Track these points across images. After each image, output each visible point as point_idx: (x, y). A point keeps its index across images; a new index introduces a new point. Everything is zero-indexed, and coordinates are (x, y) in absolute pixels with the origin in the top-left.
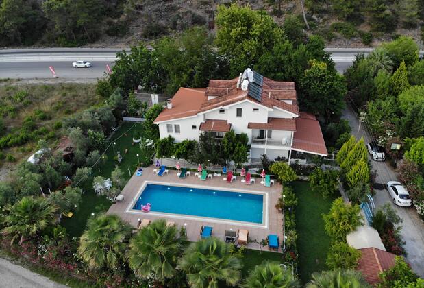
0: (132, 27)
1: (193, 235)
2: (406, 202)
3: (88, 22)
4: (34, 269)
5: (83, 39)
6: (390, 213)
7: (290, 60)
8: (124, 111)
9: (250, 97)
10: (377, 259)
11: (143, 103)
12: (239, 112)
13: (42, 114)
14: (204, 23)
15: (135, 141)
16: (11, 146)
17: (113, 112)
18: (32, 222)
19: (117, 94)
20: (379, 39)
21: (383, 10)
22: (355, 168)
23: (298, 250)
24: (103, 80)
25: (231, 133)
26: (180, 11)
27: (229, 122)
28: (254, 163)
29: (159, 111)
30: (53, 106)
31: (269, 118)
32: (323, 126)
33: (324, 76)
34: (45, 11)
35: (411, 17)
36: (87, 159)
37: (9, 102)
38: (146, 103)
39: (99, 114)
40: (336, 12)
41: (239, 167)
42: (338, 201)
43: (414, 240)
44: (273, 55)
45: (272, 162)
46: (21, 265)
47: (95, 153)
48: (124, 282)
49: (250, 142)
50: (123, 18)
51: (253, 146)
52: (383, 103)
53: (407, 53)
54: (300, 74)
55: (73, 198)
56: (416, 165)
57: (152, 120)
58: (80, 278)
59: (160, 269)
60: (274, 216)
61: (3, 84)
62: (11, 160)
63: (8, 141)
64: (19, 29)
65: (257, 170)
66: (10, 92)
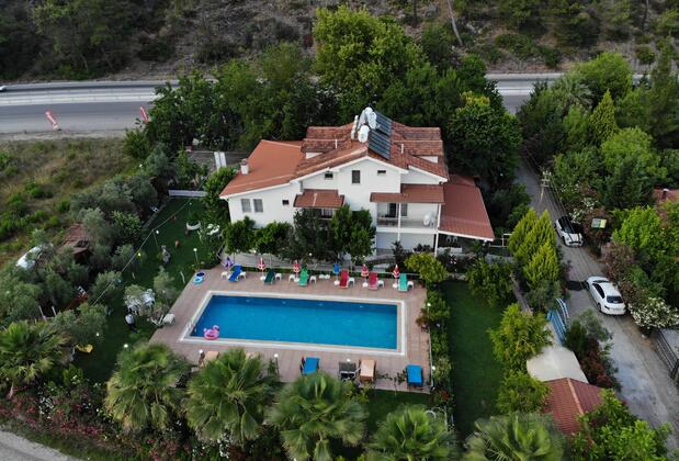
0: (180, 46)
1: (289, 372)
2: (618, 308)
3: (108, 39)
4: (34, 437)
5: (100, 66)
6: (592, 325)
7: (433, 94)
8: (172, 181)
9: (371, 152)
10: (575, 396)
12: (356, 177)
13: (35, 189)
14: (296, 37)
15: (189, 227)
17: (153, 182)
18: (27, 361)
19: (158, 153)
20: (572, 59)
21: (577, 12)
22: (536, 257)
23: (453, 387)
24: (135, 132)
25: (344, 211)
26: (258, 18)
27: (340, 193)
28: (382, 256)
29: (227, 178)
30: (55, 176)
31: (402, 185)
32: (486, 196)
33: (485, 117)
34: (37, 23)
35: (619, 22)
36: (114, 260)
38: (206, 167)
39: (130, 186)
40: (503, 17)
41: (359, 263)
42: (512, 309)
43: (632, 366)
44: (406, 87)
45: (409, 254)
46: (11, 431)
47: (125, 249)
48: (180, 450)
49: (374, 223)
50: (164, 31)
51: (380, 229)
52: (577, 157)
53: (615, 78)
54: (448, 115)
55: (93, 320)
56: (630, 250)
57: (217, 192)
58: (109, 448)
59: (238, 427)
60: (415, 337)
65: (387, 266)
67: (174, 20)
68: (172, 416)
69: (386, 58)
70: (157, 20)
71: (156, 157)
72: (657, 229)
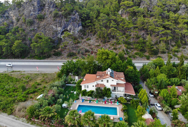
0: (63, 53)
2: (160, 109)
3: (47, 51)
5: (44, 57)
6: (154, 110)
9: (111, 77)
10: (150, 121)
11: (73, 79)
12: (108, 81)
13: (37, 83)
14: (89, 52)
16: (30, 94)
18: (49, 113)
20: (152, 58)
21: (153, 48)
22: (144, 98)
25: (105, 88)
26: (81, 47)
27: (104, 85)
28: (113, 98)
29: (81, 81)
31: (117, 83)
32: (134, 87)
33: (132, 71)
34: (32, 47)
35: (163, 50)
36: (59, 97)
37: (24, 79)
40: (136, 49)
42: (139, 106)
43: (163, 119)
44: (116, 64)
45: (119, 98)
49: (111, 91)
50: (59, 49)
51: (112, 92)
52: (152, 79)
53: (160, 63)
54: (125, 70)
56: (162, 97)
57: (79, 84)
59: (91, 124)
60: (121, 113)
61: (19, 73)
62: (31, 98)
63: (28, 92)
64: (20, 53)
65: (114, 100)
66: (23, 76)
67: (62, 47)
68: (78, 123)
69: (112, 59)
70: (58, 47)
71: (64, 77)
72: (168, 93)
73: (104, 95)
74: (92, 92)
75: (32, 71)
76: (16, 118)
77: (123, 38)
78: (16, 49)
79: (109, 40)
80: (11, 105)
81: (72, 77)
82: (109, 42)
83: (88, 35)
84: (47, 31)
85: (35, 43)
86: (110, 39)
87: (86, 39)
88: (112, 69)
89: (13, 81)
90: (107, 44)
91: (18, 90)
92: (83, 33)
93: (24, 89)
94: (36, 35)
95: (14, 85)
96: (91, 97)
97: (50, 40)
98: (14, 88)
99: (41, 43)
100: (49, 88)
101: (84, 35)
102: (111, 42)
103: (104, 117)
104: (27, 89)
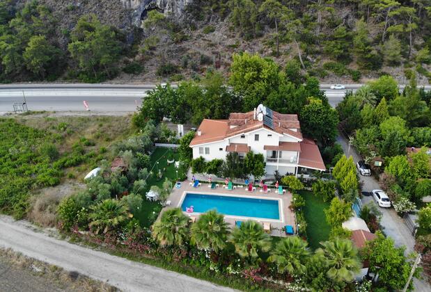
0: (147, 66)
2: (387, 204)
3: (109, 62)
5: (103, 75)
9: (265, 126)
10: (364, 236)
11: (173, 132)
12: (257, 137)
13: (86, 141)
14: (211, 63)
15: (169, 162)
16: (67, 167)
18: (112, 217)
20: (367, 76)
21: (370, 51)
22: (346, 178)
25: (250, 154)
26: (190, 52)
27: (249, 145)
28: (268, 178)
31: (280, 142)
32: (321, 150)
33: (320, 110)
34: (71, 51)
40: (328, 53)
42: (334, 200)
44: (278, 92)
45: (283, 177)
46: (101, 251)
47: (145, 170)
49: (265, 160)
50: (138, 57)
51: (268, 164)
52: (367, 130)
53: (389, 90)
54: (301, 108)
55: (138, 201)
56: (393, 176)
57: (187, 144)
58: (149, 257)
60: (288, 214)
61: (41, 116)
62: (71, 177)
63: (65, 162)
64: (44, 66)
65: (271, 182)
66: (51, 122)
68: (184, 240)
69: (269, 80)
70: (135, 51)
71: (150, 126)
72: (407, 166)
73: (247, 172)
74: (219, 163)
75: (75, 112)
76: (34, 227)
77: (297, 25)
78: (32, 58)
79: (260, 32)
80: (23, 196)
81: (170, 127)
82: (261, 36)
83: (209, 20)
84: (107, 11)
85: (77, 42)
86: (262, 29)
87: (202, 30)
88: (267, 105)
89: (27, 137)
90: (255, 41)
91: (39, 159)
92: (195, 15)
93: (54, 155)
94: (80, 21)
95: (30, 146)
96: (215, 176)
97: (114, 33)
98: (30, 154)
99: (93, 42)
100: (113, 152)
101: (199, 18)
102: (265, 37)
103: (248, 228)
104: (62, 155)
